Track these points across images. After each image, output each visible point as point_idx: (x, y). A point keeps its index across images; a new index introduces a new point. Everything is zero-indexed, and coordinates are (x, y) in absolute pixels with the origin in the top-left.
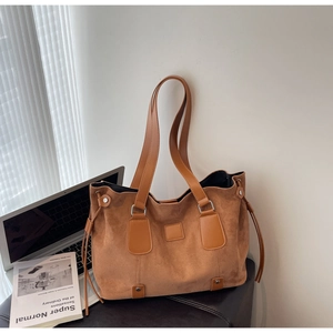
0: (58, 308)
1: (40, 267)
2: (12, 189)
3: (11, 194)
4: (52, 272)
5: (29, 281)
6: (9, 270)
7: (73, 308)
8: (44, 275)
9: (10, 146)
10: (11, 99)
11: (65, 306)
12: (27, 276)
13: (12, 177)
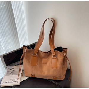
0: (14, 81)
1: (13, 68)
2: (7, 47)
3: (7, 48)
4: (16, 70)
5: (9, 72)
6: (6, 68)
7: (17, 82)
8: (13, 71)
9: (6, 36)
10: (4, 24)
11: (16, 81)
12: (9, 70)
13: (7, 44)
